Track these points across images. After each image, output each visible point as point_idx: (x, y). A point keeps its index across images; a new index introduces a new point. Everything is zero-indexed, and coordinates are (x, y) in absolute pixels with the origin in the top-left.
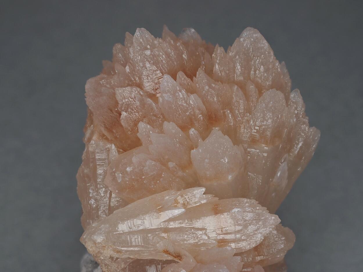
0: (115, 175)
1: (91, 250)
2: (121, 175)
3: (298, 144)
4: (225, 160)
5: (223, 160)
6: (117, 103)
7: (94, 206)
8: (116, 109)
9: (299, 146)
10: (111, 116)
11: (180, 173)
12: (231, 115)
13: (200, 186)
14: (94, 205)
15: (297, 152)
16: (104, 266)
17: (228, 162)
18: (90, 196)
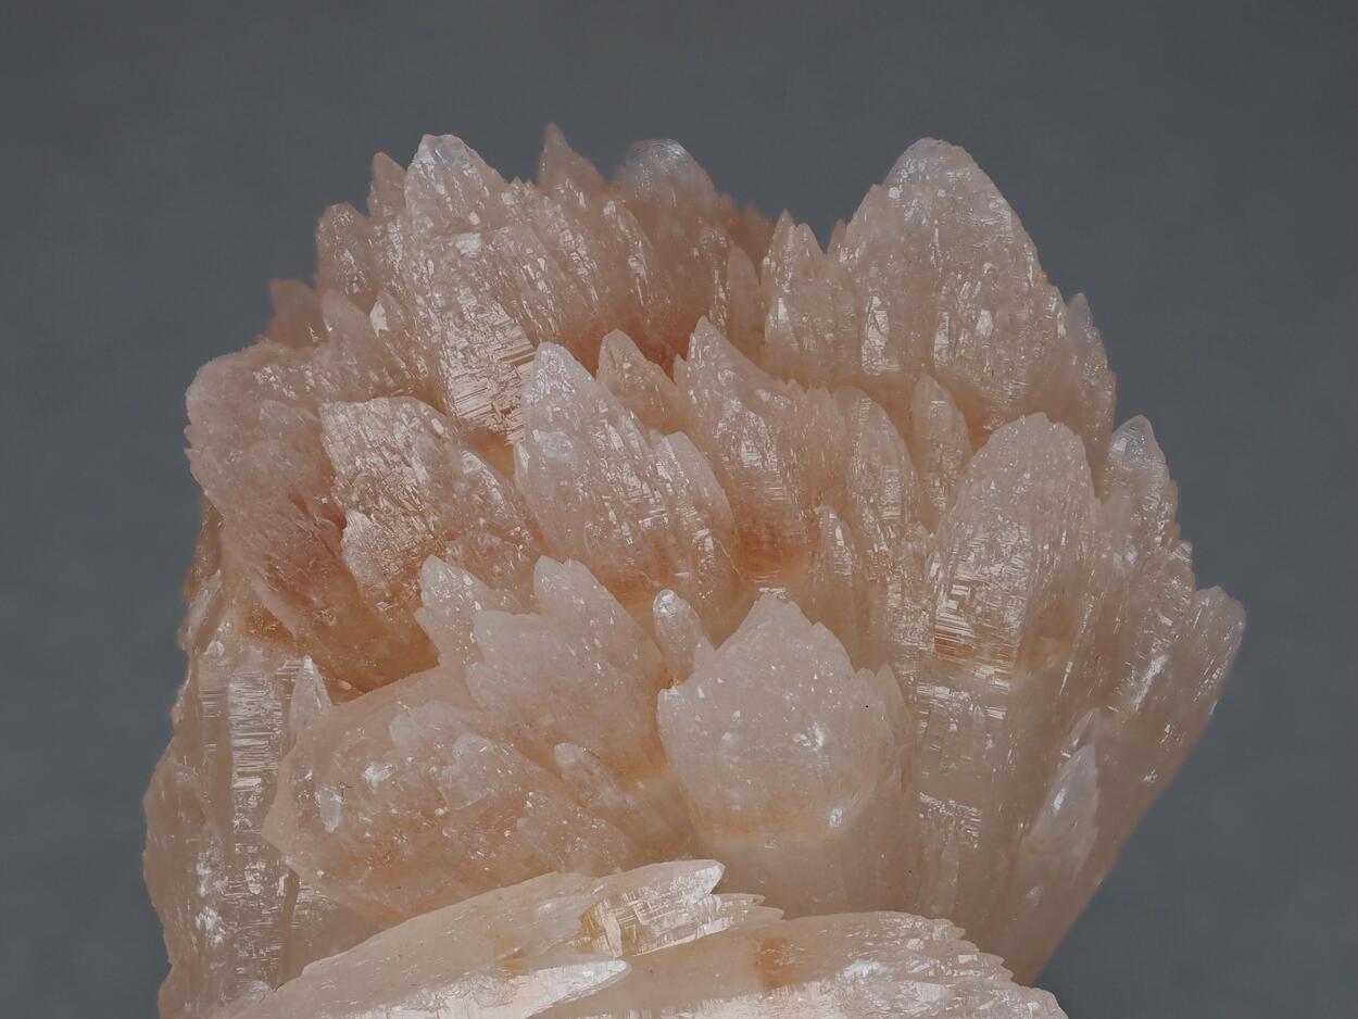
0: (313, 798)
2: (338, 799)
3: (1144, 666)
4: (813, 738)
5: (803, 737)
6: (327, 470)
7: (218, 938)
8: (324, 500)
9: (1150, 675)
10: (300, 529)
11: (609, 795)
12: (843, 531)
13: (699, 853)
14: (216, 932)
15: (1139, 700)
17: (827, 748)
18: (199, 896)
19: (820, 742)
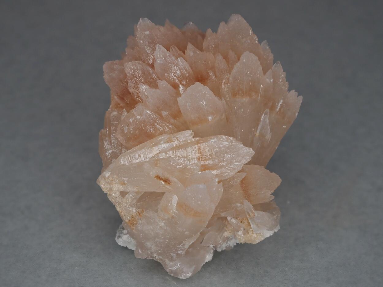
0: (123, 128)
1: (104, 187)
2: (127, 127)
3: (278, 103)
4: (203, 103)
5: (201, 102)
7: (109, 156)
8: (125, 80)
9: (280, 104)
10: (121, 85)
11: (172, 121)
12: (212, 73)
14: (109, 155)
15: (278, 109)
16: (117, 206)
17: (206, 105)
18: (106, 149)
19: (205, 103)
